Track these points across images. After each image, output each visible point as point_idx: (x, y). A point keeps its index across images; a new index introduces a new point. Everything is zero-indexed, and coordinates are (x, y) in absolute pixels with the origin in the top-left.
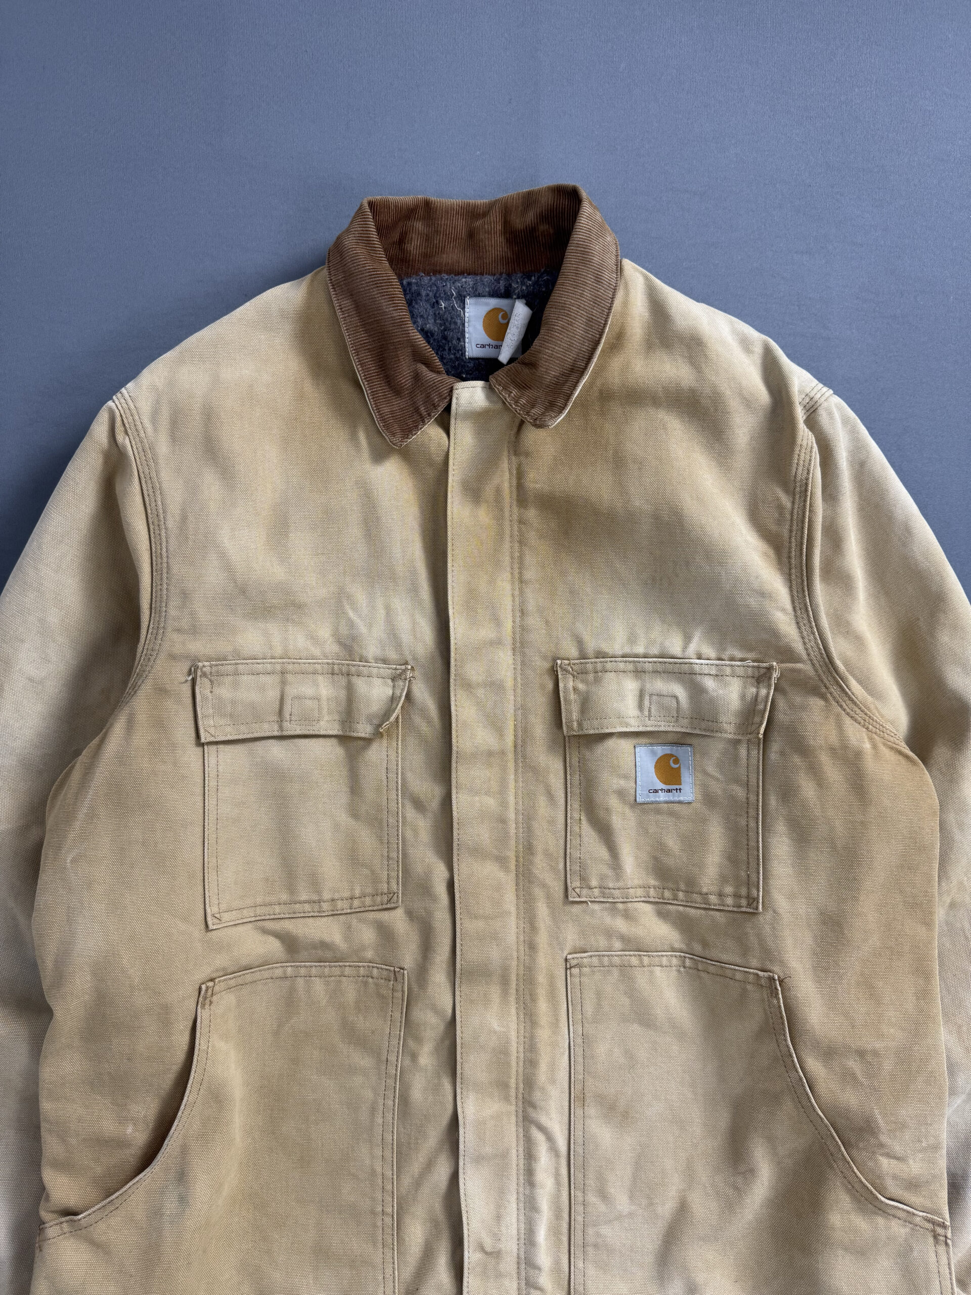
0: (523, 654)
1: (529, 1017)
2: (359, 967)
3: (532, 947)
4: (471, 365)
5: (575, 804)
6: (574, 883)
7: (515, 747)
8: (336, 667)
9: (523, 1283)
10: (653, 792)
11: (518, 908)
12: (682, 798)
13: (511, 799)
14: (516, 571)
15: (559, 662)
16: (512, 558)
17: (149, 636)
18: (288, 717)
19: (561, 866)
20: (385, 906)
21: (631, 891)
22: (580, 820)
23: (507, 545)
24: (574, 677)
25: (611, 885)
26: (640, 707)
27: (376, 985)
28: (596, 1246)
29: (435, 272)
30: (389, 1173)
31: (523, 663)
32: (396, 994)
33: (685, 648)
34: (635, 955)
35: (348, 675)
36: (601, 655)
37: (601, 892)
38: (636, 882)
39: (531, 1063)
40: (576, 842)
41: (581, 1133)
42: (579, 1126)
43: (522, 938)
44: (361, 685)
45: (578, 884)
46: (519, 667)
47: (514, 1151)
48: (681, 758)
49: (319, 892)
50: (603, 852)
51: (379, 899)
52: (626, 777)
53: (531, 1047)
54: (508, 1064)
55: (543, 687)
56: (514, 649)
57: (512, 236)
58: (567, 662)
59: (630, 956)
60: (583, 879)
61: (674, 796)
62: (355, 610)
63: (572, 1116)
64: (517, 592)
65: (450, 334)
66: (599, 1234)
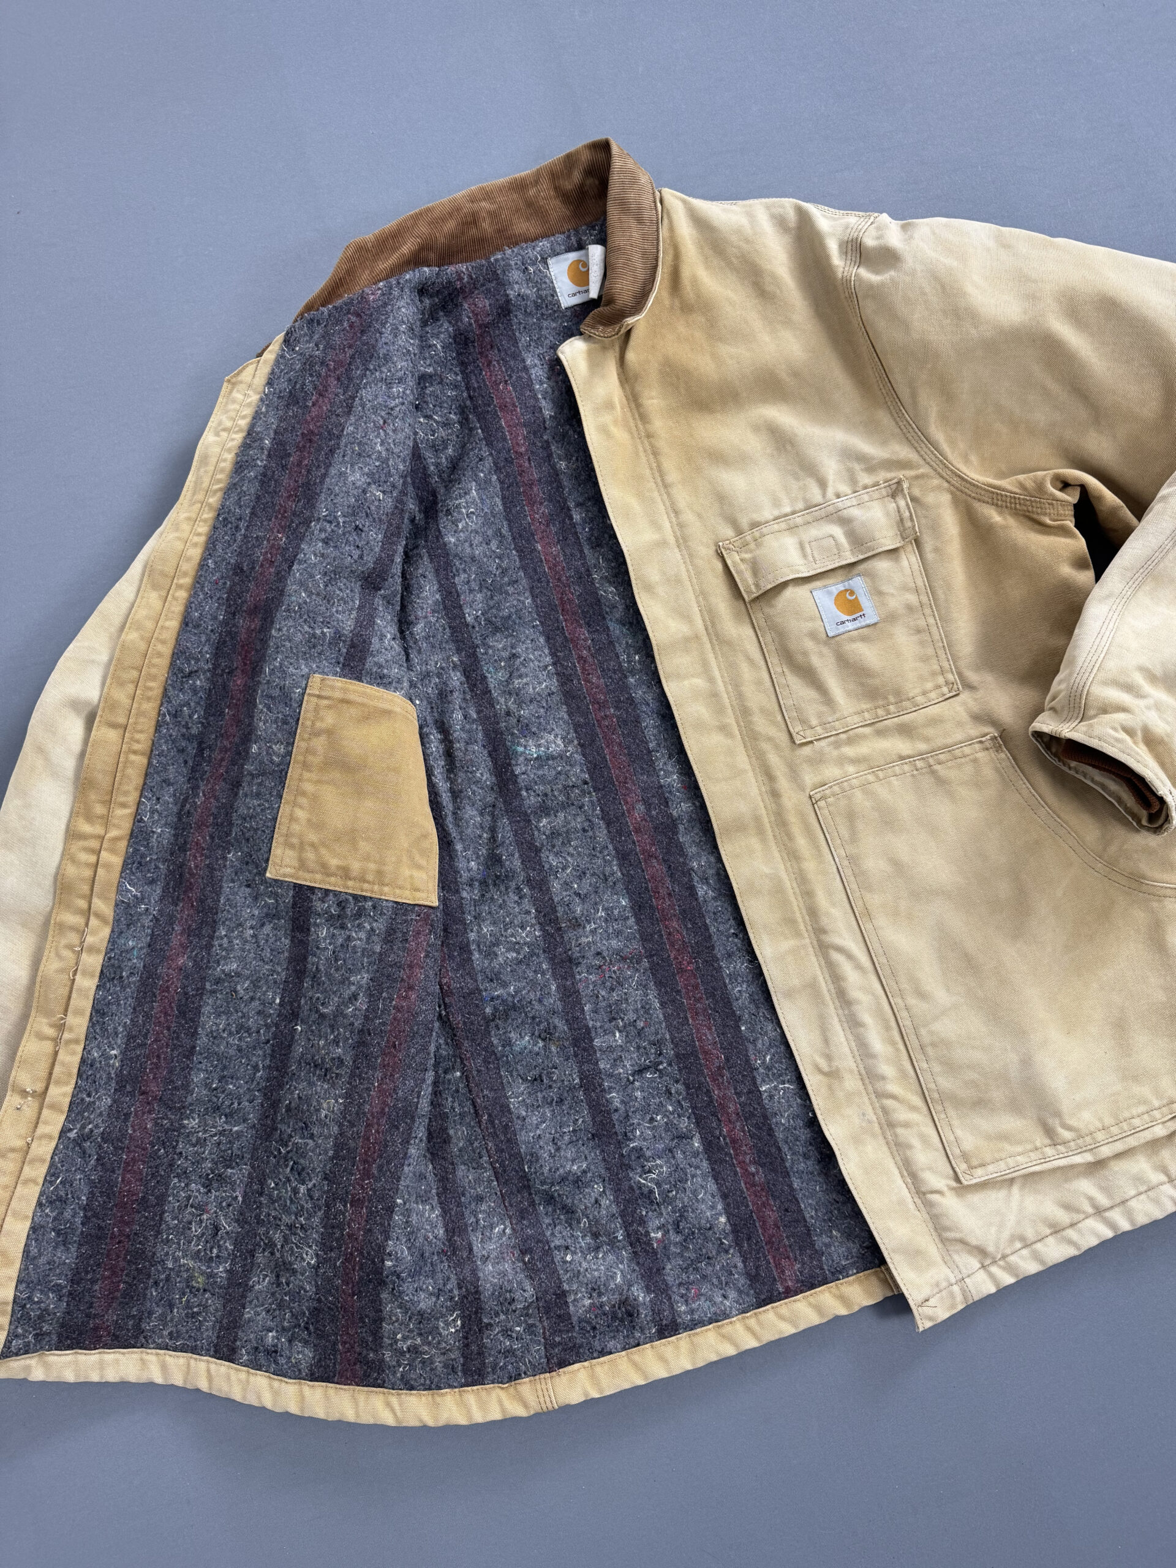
0: (688, 547)
1: (792, 855)
3: (775, 794)
4: (569, 313)
5: (774, 660)
6: (796, 728)
7: (706, 629)
9: (874, 1097)
10: (841, 624)
11: (751, 765)
12: (868, 622)
13: (717, 674)
14: (659, 480)
15: (721, 544)
16: (651, 469)
19: (779, 718)
21: (849, 718)
22: (784, 673)
23: (644, 459)
24: (737, 552)
25: (830, 719)
26: (805, 556)
29: (516, 244)
31: (691, 556)
33: (824, 495)
34: (869, 773)
36: (755, 525)
37: (822, 729)
38: (851, 710)
39: (808, 894)
40: (786, 693)
41: (878, 946)
42: (875, 939)
43: (764, 789)
45: (799, 727)
46: (688, 560)
47: (821, 979)
48: (855, 590)
50: (809, 693)
52: (812, 619)
53: (802, 879)
54: (788, 901)
55: (713, 570)
56: (678, 546)
57: (565, 197)
58: (727, 542)
59: (866, 775)
60: (804, 722)
61: (860, 622)
64: (665, 496)
65: (543, 293)
66: (931, 1033)
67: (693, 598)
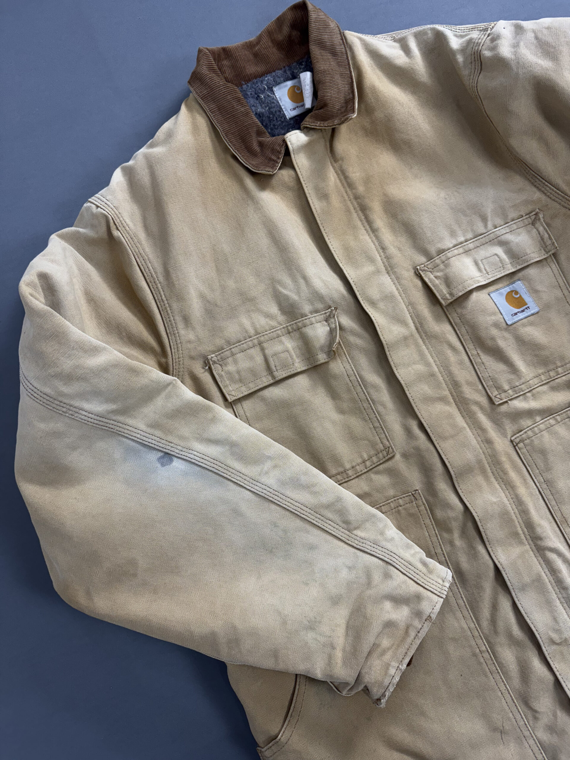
0: (395, 273)
1: (508, 485)
2: (389, 503)
3: (489, 442)
4: (292, 122)
5: (470, 346)
6: (494, 393)
7: (417, 329)
8: (289, 328)
10: (515, 315)
11: (467, 424)
12: (532, 312)
13: (431, 360)
15: (418, 267)
18: (274, 369)
19: (480, 387)
20: (387, 458)
21: (530, 382)
22: (478, 354)
24: (431, 272)
25: (517, 384)
26: (480, 270)
27: (405, 509)
29: (249, 80)
30: (472, 625)
31: (398, 278)
32: (421, 508)
33: (486, 226)
34: (551, 419)
35: (299, 329)
36: (440, 252)
37: (513, 391)
38: (531, 375)
39: (524, 512)
40: (482, 368)
43: (480, 439)
44: (309, 331)
45: (497, 393)
46: (396, 282)
48: (518, 290)
49: (342, 466)
50: (501, 367)
51: (381, 455)
52: (494, 314)
53: (519, 502)
54: (512, 520)
55: (415, 286)
56: (388, 273)
57: (279, 45)
58: (423, 266)
59: (548, 420)
60: (499, 388)
61: (527, 313)
62: (286, 288)
63: (565, 535)
65: (273, 110)
67: (405, 308)
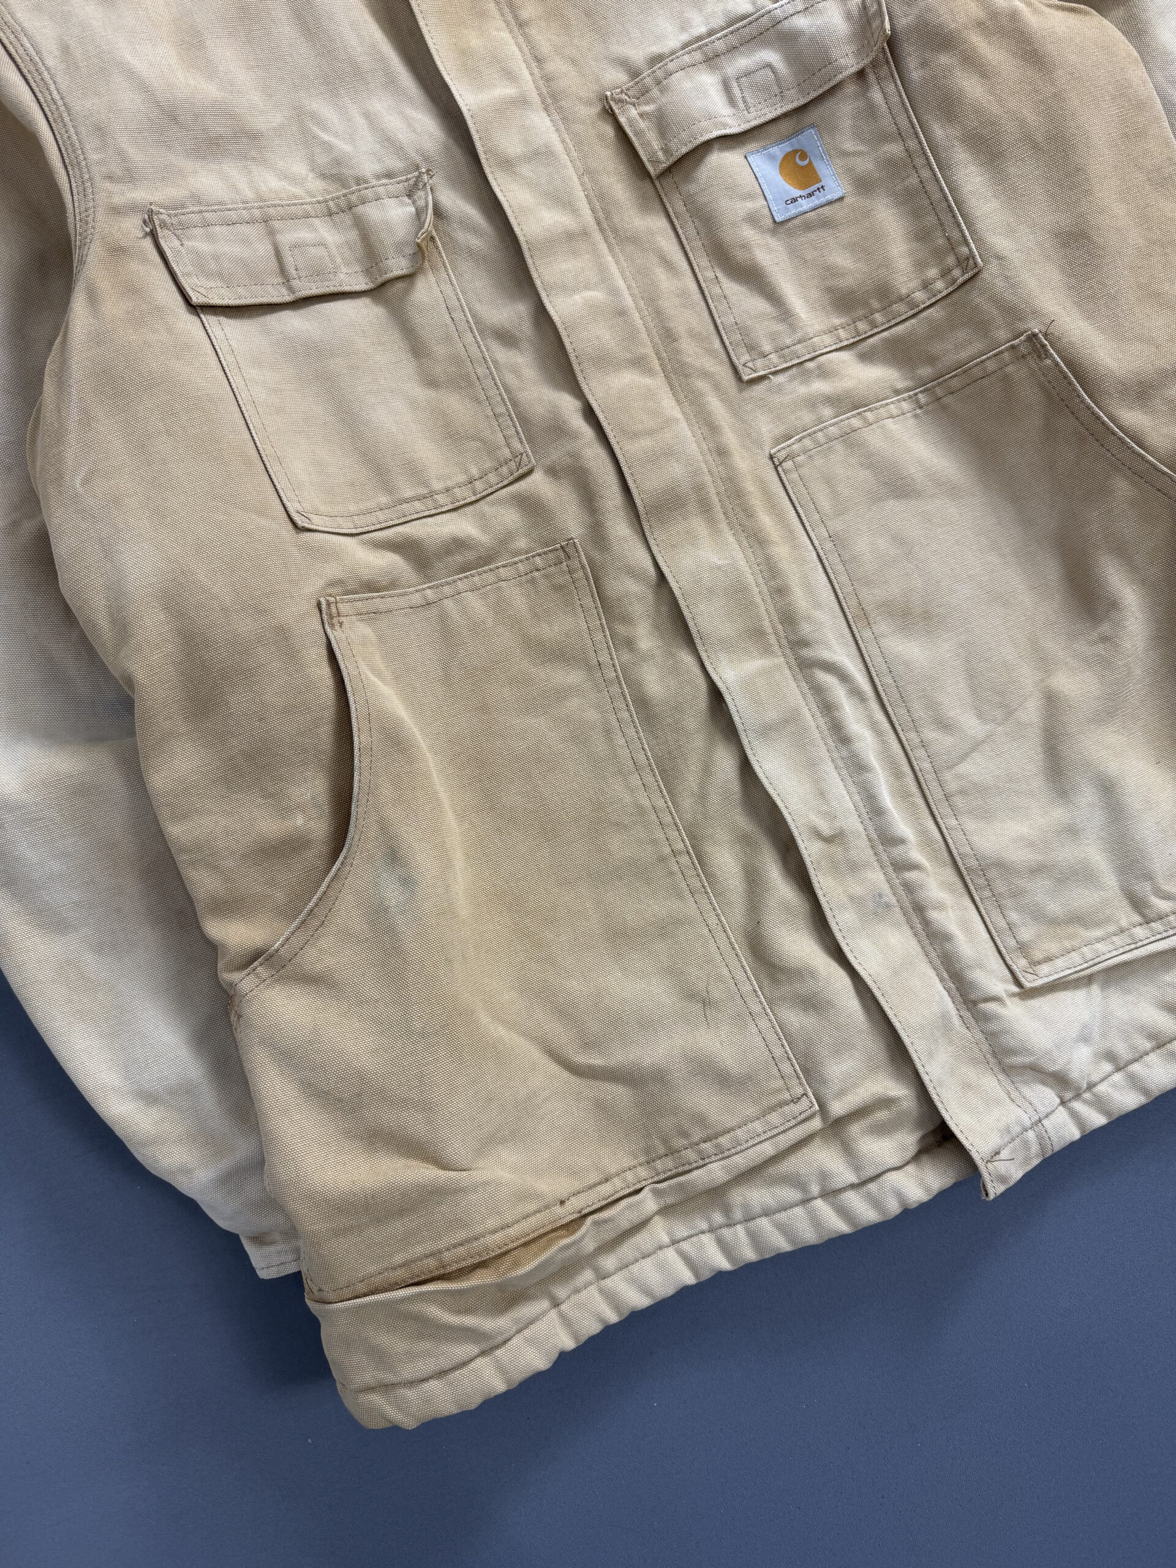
0: (560, 109)
1: (756, 539)
2: (516, 563)
3: (722, 452)
5: (702, 261)
6: (742, 358)
7: (599, 224)
8: (331, 203)
9: (890, 869)
10: (792, 202)
11: (684, 413)
12: (829, 197)
13: (620, 283)
14: (510, 17)
15: (608, 93)
17: (76, 198)
18: (293, 272)
19: (717, 344)
20: (516, 475)
21: (815, 339)
22: (717, 278)
24: (634, 105)
25: (788, 341)
26: (732, 101)
27: (546, 576)
28: (962, 792)
30: (660, 803)
31: (564, 119)
32: (575, 576)
34: (853, 416)
35: (351, 208)
36: (656, 59)
37: (780, 357)
38: (818, 326)
39: (780, 592)
40: (723, 306)
41: (880, 659)
42: (875, 651)
43: (705, 447)
44: (372, 212)
45: (747, 357)
46: (562, 127)
47: (805, 711)
48: (807, 150)
49: (425, 483)
50: (759, 305)
51: (504, 470)
52: (750, 196)
53: (771, 570)
54: (752, 603)
55: (601, 137)
56: (546, 109)
58: (618, 90)
59: (848, 418)
60: (751, 348)
61: (818, 198)
62: (325, 129)
63: (860, 642)
64: (521, 39)
66: (960, 777)
67: (575, 178)
